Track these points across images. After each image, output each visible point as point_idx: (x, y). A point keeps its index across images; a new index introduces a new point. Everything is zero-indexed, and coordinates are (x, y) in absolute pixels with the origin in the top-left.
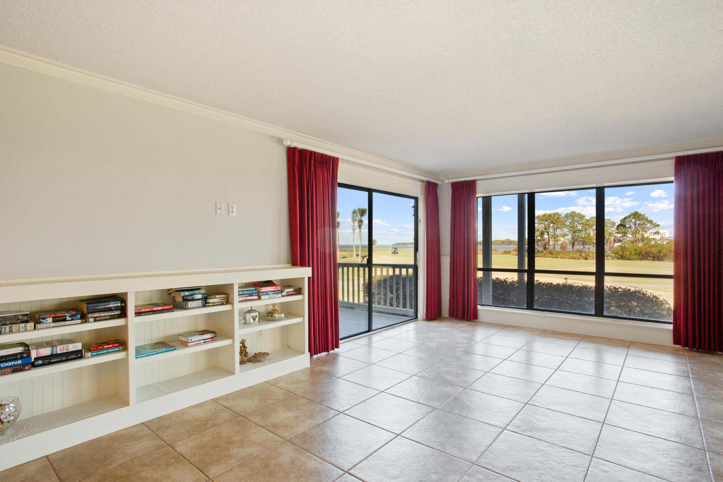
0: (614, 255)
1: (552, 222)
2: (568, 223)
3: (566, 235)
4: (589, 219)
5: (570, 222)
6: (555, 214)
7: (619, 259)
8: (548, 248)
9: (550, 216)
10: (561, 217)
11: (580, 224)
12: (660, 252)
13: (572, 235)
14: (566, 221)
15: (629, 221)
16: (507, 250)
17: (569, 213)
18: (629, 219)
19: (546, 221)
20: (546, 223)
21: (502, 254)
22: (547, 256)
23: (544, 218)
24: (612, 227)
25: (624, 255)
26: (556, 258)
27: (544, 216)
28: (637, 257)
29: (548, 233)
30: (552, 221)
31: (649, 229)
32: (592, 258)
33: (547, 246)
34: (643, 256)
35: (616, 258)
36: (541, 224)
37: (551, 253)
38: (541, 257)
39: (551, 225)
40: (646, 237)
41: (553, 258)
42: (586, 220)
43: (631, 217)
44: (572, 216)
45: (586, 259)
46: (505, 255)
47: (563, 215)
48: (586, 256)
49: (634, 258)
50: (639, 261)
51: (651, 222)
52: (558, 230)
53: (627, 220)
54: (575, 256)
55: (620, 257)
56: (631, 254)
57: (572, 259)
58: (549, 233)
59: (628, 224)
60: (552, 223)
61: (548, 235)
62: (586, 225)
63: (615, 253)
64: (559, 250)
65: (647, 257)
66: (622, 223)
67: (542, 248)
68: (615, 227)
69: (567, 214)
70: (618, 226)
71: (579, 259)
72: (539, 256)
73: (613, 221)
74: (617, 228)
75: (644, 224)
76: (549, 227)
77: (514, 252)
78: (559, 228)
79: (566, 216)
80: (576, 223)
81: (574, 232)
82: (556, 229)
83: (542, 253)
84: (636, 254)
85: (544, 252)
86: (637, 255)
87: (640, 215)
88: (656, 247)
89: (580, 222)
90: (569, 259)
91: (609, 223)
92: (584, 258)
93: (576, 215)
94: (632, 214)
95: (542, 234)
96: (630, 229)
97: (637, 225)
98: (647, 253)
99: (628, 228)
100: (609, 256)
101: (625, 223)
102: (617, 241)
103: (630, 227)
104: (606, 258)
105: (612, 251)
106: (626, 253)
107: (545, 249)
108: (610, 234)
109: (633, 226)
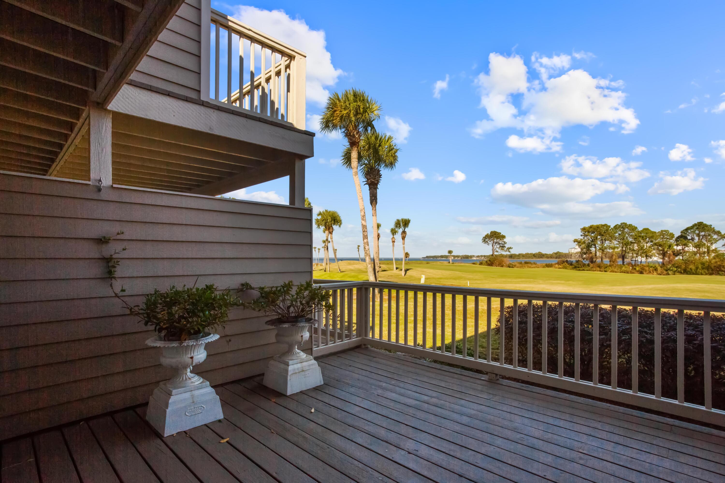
0: (675, 269)
1: (601, 235)
2: (617, 235)
3: (616, 247)
4: (642, 231)
5: (619, 234)
6: (603, 226)
7: (681, 273)
8: (595, 261)
9: (598, 227)
10: (610, 229)
11: (631, 235)
13: (622, 248)
14: (615, 233)
15: (692, 232)
16: (548, 263)
17: (620, 224)
18: (692, 230)
19: (592, 233)
20: (593, 235)
21: (544, 267)
22: (595, 269)
23: (591, 230)
24: (670, 239)
25: (688, 270)
26: (606, 271)
27: (591, 227)
28: (705, 272)
29: (595, 245)
30: (600, 233)
31: (716, 241)
33: (594, 260)
34: (712, 270)
35: (679, 272)
36: (587, 236)
37: (599, 267)
38: (587, 270)
39: (599, 237)
40: (714, 250)
41: (602, 271)
42: (639, 232)
43: (695, 228)
44: (623, 227)
45: (641, 273)
46: (547, 269)
47: (612, 227)
48: (641, 270)
49: (701, 273)
50: (708, 277)
51: (718, 233)
52: (607, 242)
53: (689, 231)
54: (628, 269)
55: (682, 272)
56: (697, 268)
57: (624, 273)
58: (597, 246)
59: (690, 235)
60: (599, 235)
61: (595, 247)
62: (639, 236)
63: (676, 267)
65: (718, 271)
66: (683, 234)
67: (588, 261)
68: (674, 239)
69: (616, 226)
70: (678, 237)
71: (633, 273)
72: (585, 269)
73: (672, 232)
74: (677, 240)
75: (709, 235)
76: (596, 239)
77: (556, 265)
78: (608, 240)
79: (616, 227)
80: (627, 235)
81: (625, 245)
82: (604, 241)
83: (589, 266)
84: (703, 269)
85: (591, 265)
86: (705, 269)
87: (706, 226)
90: (620, 272)
91: (667, 235)
92: (638, 271)
93: (627, 226)
94: (695, 225)
95: (589, 247)
96: (693, 241)
97: (701, 237)
98: (718, 268)
99: (690, 239)
100: (669, 270)
101: (686, 234)
102: (676, 254)
103: (693, 239)
104: (665, 272)
105: (673, 265)
106: (690, 267)
107: (592, 262)
108: (670, 246)
109: (697, 239)
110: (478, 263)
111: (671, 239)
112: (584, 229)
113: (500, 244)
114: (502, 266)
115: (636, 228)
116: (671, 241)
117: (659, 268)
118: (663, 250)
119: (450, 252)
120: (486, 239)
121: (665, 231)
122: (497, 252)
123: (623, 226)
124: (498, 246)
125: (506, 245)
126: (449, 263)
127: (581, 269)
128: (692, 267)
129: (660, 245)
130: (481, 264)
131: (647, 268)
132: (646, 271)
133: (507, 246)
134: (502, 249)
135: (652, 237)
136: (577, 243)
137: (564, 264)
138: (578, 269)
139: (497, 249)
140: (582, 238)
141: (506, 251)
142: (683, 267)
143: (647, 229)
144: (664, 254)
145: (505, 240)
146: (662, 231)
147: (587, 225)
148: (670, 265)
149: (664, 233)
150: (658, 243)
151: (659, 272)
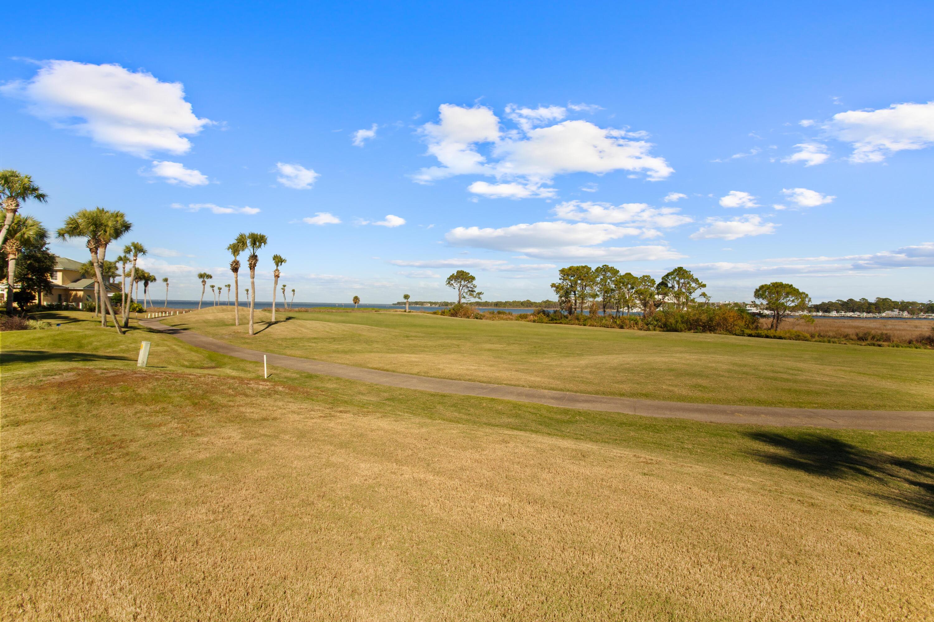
0: (656, 323)
2: (598, 279)
3: (597, 295)
4: (624, 276)
5: (601, 279)
6: (583, 267)
7: (661, 329)
8: (575, 312)
9: (578, 269)
10: (591, 271)
11: (613, 281)
12: (711, 320)
13: (604, 295)
14: (596, 277)
15: (673, 278)
16: (523, 313)
17: (601, 266)
18: (672, 276)
20: (572, 278)
22: (573, 322)
23: (569, 273)
25: (669, 325)
26: (585, 325)
27: (570, 269)
28: (684, 327)
29: (575, 292)
30: (580, 277)
31: (694, 290)
32: (628, 327)
33: (573, 310)
34: (691, 324)
35: (659, 327)
36: (566, 280)
37: (578, 319)
38: (565, 323)
39: (579, 282)
40: (692, 300)
41: (581, 325)
42: (621, 276)
43: (675, 274)
45: (622, 327)
47: (593, 269)
48: (622, 324)
49: (681, 329)
50: (686, 333)
51: (696, 281)
52: (587, 288)
53: (670, 278)
54: (608, 323)
55: (662, 327)
56: (677, 322)
57: (605, 327)
58: (577, 293)
59: (671, 282)
60: (580, 280)
61: (575, 294)
62: (620, 282)
63: (657, 321)
64: (588, 315)
65: (696, 326)
66: (664, 281)
67: (567, 312)
68: (655, 286)
69: (598, 268)
70: (659, 285)
71: (613, 328)
72: (563, 322)
73: (653, 278)
74: (658, 288)
75: (688, 283)
76: (576, 283)
77: (532, 316)
78: (589, 285)
79: (597, 270)
80: (609, 281)
81: (606, 292)
82: (584, 287)
83: (567, 318)
84: (683, 322)
85: (570, 317)
87: (686, 272)
88: (707, 313)
89: (613, 279)
90: (600, 327)
91: (648, 281)
92: (618, 325)
93: (609, 269)
94: (675, 270)
95: (567, 294)
96: (673, 289)
97: (681, 285)
98: (696, 322)
99: (670, 287)
100: (650, 324)
101: (667, 280)
102: (657, 305)
103: (673, 287)
104: (646, 327)
105: (654, 318)
106: (670, 320)
107: (570, 313)
108: (651, 295)
109: (676, 286)
110: (440, 312)
111: (652, 287)
112: (562, 271)
113: (468, 287)
114: (468, 317)
115: (618, 271)
116: (652, 289)
117: (640, 322)
118: (645, 300)
119: (406, 297)
120: (452, 280)
121: (646, 276)
122: (464, 297)
123: (605, 269)
124: (466, 291)
125: (475, 289)
126: (405, 311)
127: (558, 322)
128: (672, 320)
129: (642, 294)
130: (443, 313)
131: (627, 322)
132: (626, 325)
133: (477, 290)
134: (471, 295)
135: (634, 283)
136: (555, 288)
137: (539, 315)
138: (555, 321)
139: (464, 294)
140: (560, 282)
141: (475, 297)
142: (664, 320)
143: (630, 274)
144: (645, 305)
145: (474, 282)
146: (643, 276)
147: (567, 266)
148: (651, 318)
149: (646, 279)
150: (640, 290)
151: (640, 327)
